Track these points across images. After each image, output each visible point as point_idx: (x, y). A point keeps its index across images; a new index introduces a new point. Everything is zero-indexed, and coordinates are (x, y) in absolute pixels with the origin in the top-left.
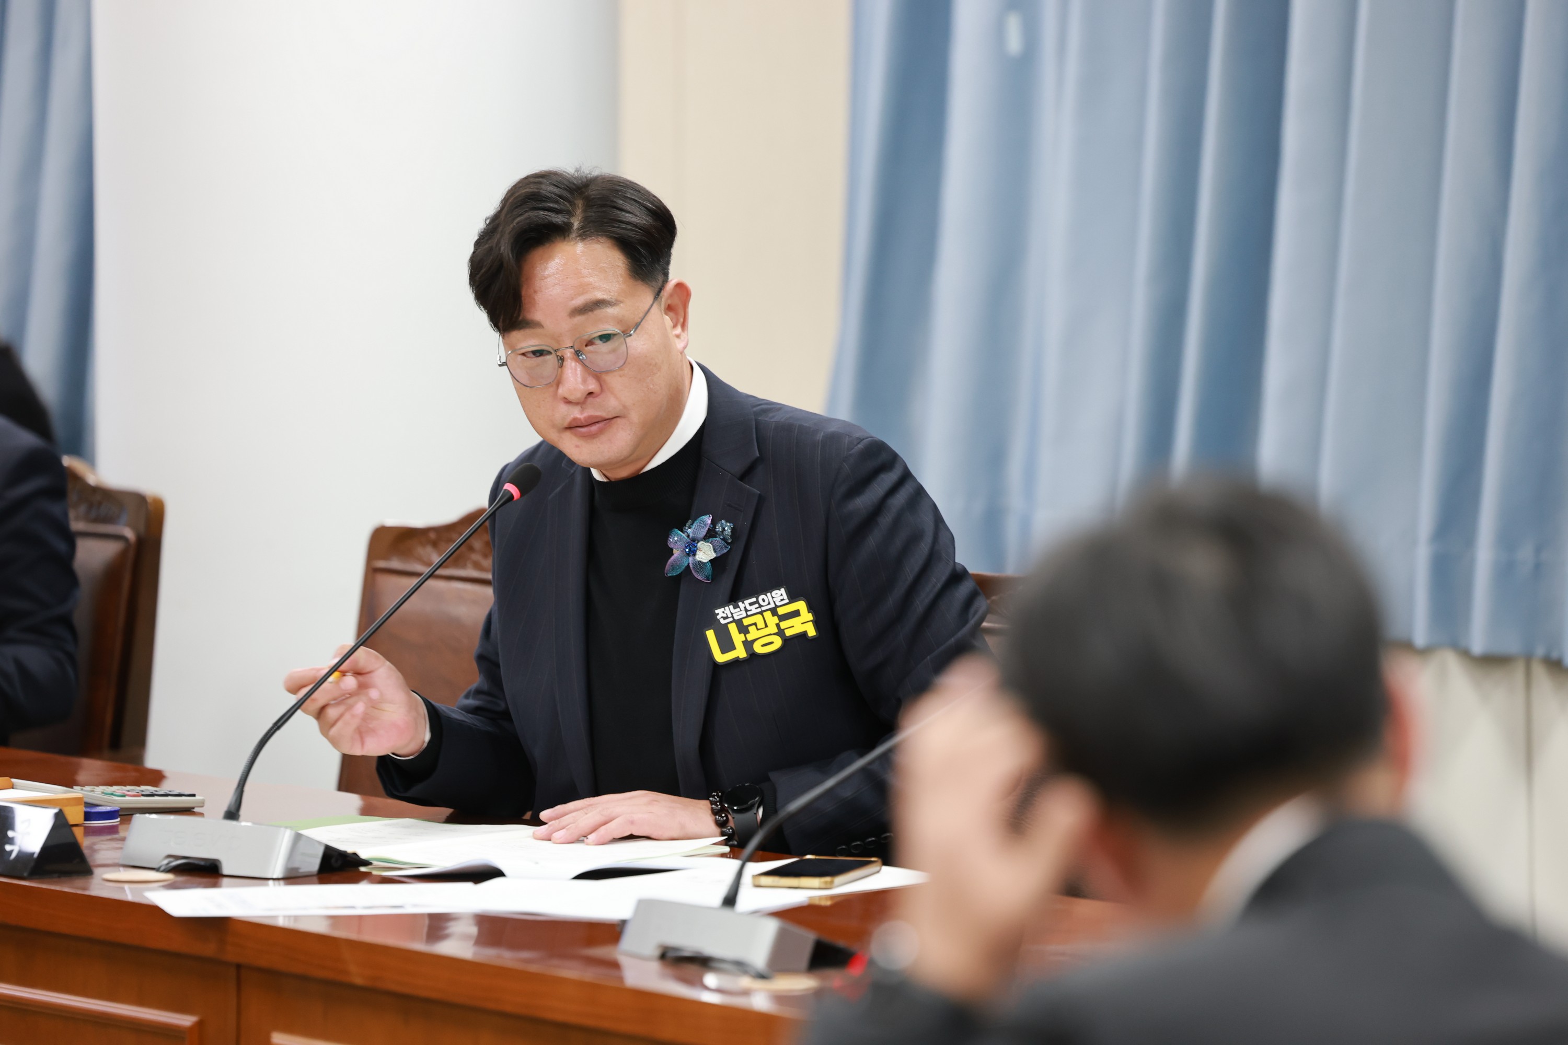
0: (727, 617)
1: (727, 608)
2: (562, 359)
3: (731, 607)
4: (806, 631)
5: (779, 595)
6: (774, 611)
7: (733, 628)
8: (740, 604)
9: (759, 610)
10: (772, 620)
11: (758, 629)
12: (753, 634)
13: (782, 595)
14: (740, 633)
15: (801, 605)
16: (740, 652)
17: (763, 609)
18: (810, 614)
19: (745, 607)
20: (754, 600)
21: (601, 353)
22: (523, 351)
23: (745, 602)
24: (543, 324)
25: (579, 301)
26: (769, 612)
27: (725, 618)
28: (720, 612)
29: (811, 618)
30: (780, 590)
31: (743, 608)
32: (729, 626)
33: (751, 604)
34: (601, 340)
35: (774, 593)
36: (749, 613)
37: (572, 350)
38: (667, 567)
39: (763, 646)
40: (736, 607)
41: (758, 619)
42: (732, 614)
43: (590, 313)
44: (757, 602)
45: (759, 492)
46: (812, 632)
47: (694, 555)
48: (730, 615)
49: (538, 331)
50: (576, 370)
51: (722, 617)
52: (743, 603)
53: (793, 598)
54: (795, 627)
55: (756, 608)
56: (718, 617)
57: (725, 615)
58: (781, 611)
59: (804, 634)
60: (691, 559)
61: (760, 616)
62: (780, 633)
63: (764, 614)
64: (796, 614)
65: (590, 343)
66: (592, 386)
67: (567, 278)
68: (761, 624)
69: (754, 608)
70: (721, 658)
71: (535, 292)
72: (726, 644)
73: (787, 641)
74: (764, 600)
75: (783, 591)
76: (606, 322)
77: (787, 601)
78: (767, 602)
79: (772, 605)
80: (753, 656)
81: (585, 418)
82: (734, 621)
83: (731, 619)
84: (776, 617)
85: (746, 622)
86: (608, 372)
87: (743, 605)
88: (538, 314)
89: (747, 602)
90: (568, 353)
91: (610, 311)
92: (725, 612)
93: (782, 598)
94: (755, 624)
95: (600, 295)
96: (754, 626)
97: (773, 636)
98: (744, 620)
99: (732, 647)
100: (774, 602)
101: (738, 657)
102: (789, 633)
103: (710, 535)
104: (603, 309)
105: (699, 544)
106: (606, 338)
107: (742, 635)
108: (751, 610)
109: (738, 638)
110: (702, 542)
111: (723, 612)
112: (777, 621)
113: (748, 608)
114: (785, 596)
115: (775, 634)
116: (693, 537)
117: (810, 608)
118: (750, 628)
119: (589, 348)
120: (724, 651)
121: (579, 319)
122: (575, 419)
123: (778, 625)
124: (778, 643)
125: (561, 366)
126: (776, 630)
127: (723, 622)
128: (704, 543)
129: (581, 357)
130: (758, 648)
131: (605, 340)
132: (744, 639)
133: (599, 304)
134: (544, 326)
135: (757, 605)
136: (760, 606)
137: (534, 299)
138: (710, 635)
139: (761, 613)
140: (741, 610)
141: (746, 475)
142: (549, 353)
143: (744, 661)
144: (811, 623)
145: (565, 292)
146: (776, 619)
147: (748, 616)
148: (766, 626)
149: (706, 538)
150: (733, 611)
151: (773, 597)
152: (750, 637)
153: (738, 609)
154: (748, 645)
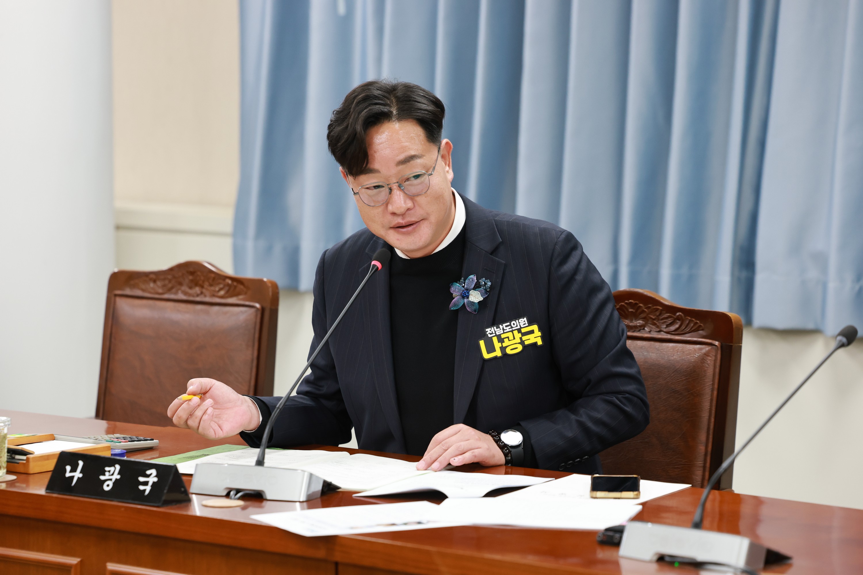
0: (492, 333)
1: (492, 328)
2: (391, 189)
3: (495, 328)
4: (537, 342)
5: (523, 321)
6: (519, 331)
7: (495, 340)
8: (500, 326)
9: (511, 330)
10: (518, 336)
11: (509, 340)
12: (506, 343)
13: (524, 321)
14: (499, 342)
15: (535, 327)
16: (498, 353)
17: (513, 329)
18: (540, 332)
19: (503, 328)
20: (508, 324)
21: (415, 186)
22: (368, 186)
23: (503, 325)
24: (380, 170)
25: (402, 157)
26: (516, 331)
27: (491, 334)
28: (488, 330)
29: (540, 335)
30: (524, 319)
31: (501, 329)
32: (493, 338)
33: (506, 326)
34: (414, 178)
35: (520, 320)
36: (505, 331)
37: (397, 184)
38: (451, 304)
39: (511, 350)
40: (498, 327)
41: (510, 335)
42: (495, 331)
43: (408, 163)
44: (510, 325)
45: (504, 262)
46: (540, 343)
47: (468, 298)
48: (494, 332)
49: (376, 175)
50: (400, 196)
51: (489, 333)
52: (502, 325)
53: (530, 323)
54: (530, 340)
55: (509, 329)
56: (487, 333)
57: (491, 332)
58: (523, 330)
59: (536, 343)
60: (466, 300)
61: (511, 333)
62: (522, 342)
63: (514, 332)
64: (532, 332)
65: (408, 179)
66: (410, 204)
67: (394, 143)
68: (511, 338)
69: (508, 329)
70: (486, 356)
71: (375, 152)
72: (491, 348)
73: (525, 347)
74: (514, 324)
75: (525, 319)
76: (417, 167)
77: (527, 325)
78: (516, 325)
79: (519, 327)
80: (505, 355)
81: (405, 222)
82: (496, 335)
83: (494, 335)
84: (520, 334)
85: (503, 336)
86: (418, 195)
87: (502, 327)
88: (376, 165)
89: (504, 325)
90: (395, 187)
91: (419, 161)
92: (492, 330)
93: (524, 323)
94: (508, 337)
95: (413, 153)
96: (507, 339)
97: (518, 344)
98: (502, 335)
99: (494, 350)
100: (520, 325)
101: (497, 356)
102: (527, 343)
103: (477, 287)
104: (415, 160)
105: (471, 292)
106: (417, 177)
107: (500, 343)
108: (506, 329)
109: (497, 345)
110: (472, 291)
111: (490, 331)
112: (521, 336)
113: (505, 328)
114: (526, 322)
115: (519, 343)
116: (466, 287)
117: (540, 329)
118: (505, 340)
119: (407, 183)
120: (489, 352)
121: (401, 167)
122: (398, 223)
123: (521, 338)
124: (520, 348)
125: (390, 193)
126: (520, 341)
127: (490, 336)
128: (474, 291)
129: (402, 188)
130: (509, 351)
131: (416, 178)
132: (501, 346)
133: (412, 158)
134: (381, 172)
135: (510, 327)
136: (512, 327)
137: (374, 156)
138: (482, 343)
139: (512, 331)
140: (500, 330)
141: (494, 251)
142: (383, 187)
143: (500, 357)
144: (540, 337)
145: (393, 152)
146: (520, 335)
147: (504, 333)
148: (514, 338)
149: (474, 289)
150: (496, 330)
151: (519, 323)
152: (504, 345)
153: (499, 329)
154: (503, 349)
